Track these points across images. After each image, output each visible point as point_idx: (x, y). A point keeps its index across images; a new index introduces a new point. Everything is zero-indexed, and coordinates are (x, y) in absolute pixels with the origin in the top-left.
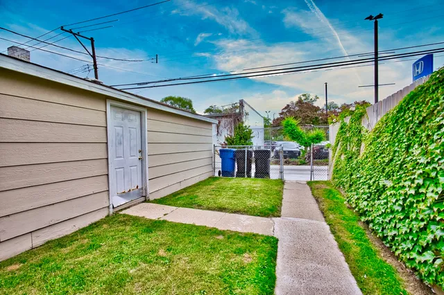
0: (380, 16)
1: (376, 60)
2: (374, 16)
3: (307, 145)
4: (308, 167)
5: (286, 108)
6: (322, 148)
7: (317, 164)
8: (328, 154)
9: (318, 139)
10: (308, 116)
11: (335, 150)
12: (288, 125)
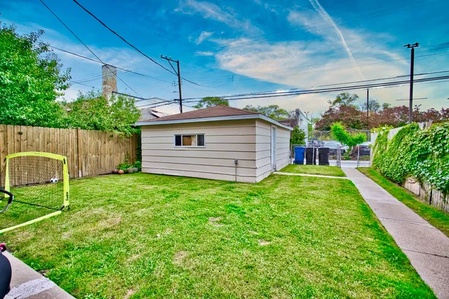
0: (417, 45)
1: (412, 82)
2: (411, 44)
3: (350, 145)
4: (356, 162)
5: (328, 111)
6: (364, 147)
7: (363, 159)
8: (369, 152)
9: (361, 140)
10: (350, 120)
11: (374, 148)
12: (336, 129)
